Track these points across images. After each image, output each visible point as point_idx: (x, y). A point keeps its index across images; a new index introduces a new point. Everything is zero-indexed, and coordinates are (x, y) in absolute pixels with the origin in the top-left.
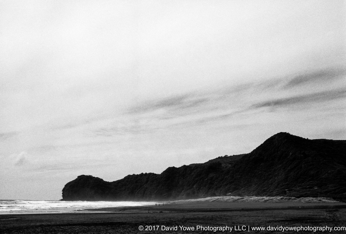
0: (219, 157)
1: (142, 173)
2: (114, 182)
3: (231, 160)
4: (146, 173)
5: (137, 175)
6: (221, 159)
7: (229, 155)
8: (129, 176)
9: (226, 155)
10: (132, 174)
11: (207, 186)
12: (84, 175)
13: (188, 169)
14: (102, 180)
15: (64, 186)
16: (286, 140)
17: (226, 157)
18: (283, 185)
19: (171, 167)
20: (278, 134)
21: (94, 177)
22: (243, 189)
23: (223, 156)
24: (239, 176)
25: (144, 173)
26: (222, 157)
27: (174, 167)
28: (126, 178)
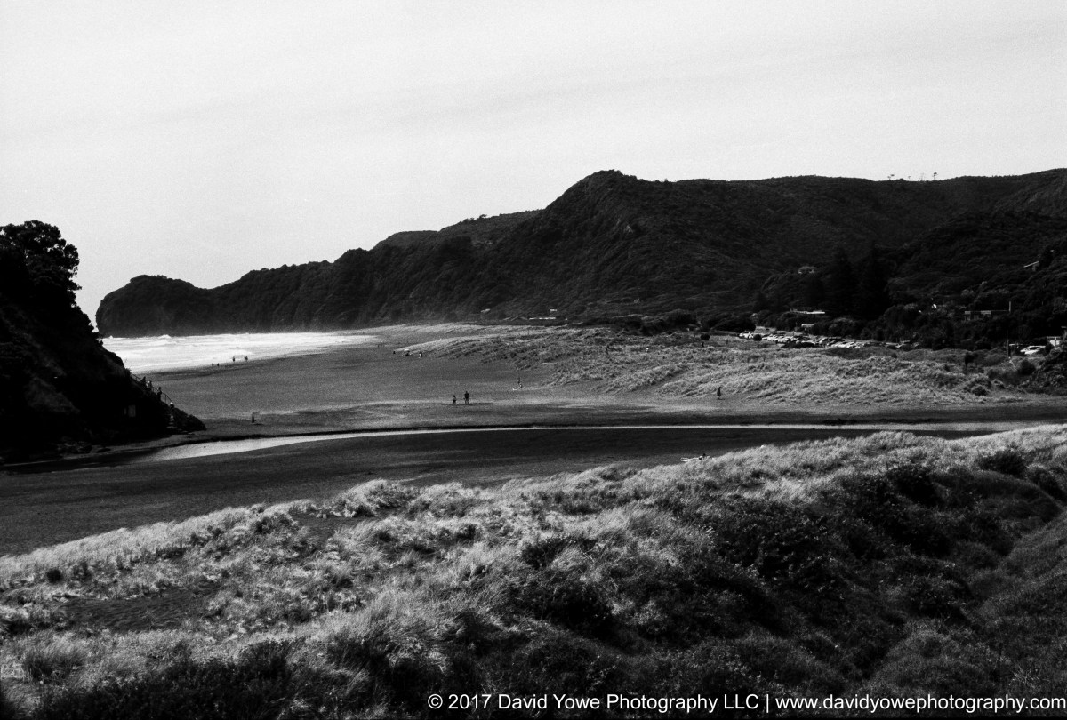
0: (466, 221)
1: (285, 266)
2: (218, 288)
3: (493, 228)
4: (294, 266)
5: (273, 270)
6: (471, 225)
7: (489, 216)
8: (253, 273)
9: (483, 215)
10: (259, 269)
11: (439, 295)
12: (145, 276)
13: (393, 253)
14: (189, 284)
15: (99, 304)
16: (609, 189)
17: (482, 220)
18: (589, 294)
19: (353, 250)
20: (595, 174)
21: (171, 280)
22: (516, 299)
23: (476, 217)
24: (508, 272)
25: (289, 265)
26: (472, 219)
27: (360, 249)
28: (245, 278)
